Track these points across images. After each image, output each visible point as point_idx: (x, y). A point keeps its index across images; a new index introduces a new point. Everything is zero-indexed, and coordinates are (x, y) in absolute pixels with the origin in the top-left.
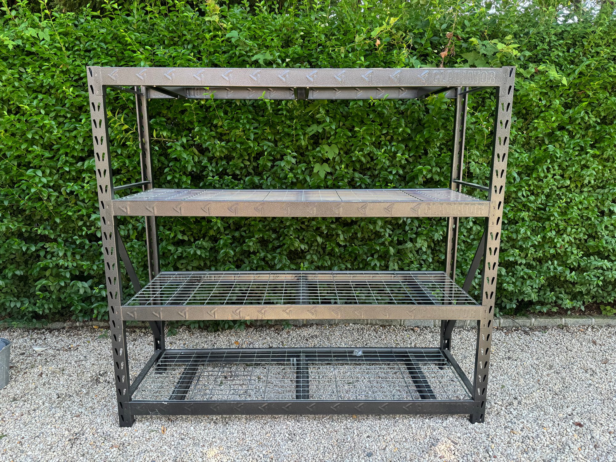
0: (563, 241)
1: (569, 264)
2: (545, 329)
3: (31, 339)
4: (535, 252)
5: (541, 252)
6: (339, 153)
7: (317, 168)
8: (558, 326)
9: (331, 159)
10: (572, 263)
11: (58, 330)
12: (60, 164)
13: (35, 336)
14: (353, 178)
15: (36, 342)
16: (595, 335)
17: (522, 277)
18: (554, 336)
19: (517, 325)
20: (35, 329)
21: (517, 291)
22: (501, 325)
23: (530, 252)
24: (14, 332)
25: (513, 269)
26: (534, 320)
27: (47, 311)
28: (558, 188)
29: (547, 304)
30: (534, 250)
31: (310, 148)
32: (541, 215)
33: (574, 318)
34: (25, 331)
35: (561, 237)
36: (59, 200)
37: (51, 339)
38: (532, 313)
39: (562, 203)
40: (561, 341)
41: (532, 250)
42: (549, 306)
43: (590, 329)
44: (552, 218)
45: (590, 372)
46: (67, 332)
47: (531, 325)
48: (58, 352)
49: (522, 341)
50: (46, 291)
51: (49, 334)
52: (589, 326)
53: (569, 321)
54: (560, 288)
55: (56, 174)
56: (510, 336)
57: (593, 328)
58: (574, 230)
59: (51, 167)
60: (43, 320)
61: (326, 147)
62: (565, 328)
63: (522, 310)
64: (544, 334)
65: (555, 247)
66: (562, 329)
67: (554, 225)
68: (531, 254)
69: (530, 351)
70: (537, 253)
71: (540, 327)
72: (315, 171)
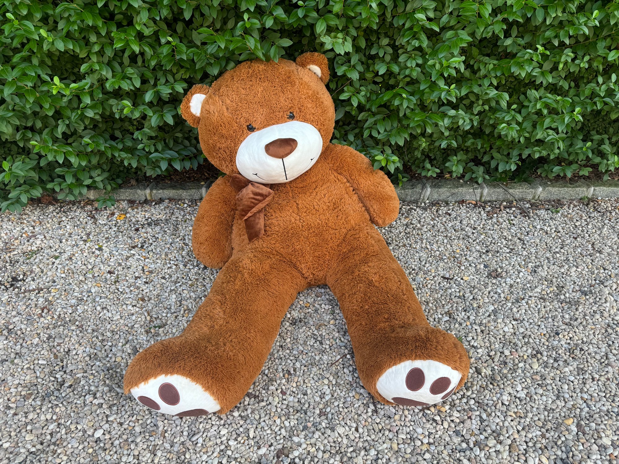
2: (557, 204)
4: (573, 60)
5: (587, 58)
8: (581, 201)
17: (539, 113)
18: (571, 219)
19: (511, 198)
21: (522, 140)
22: (483, 199)
23: (563, 59)
25: (522, 97)
26: (541, 189)
30: (572, 55)
33: (610, 185)
38: (541, 177)
40: (583, 231)
42: (574, 166)
47: (533, 198)
49: (513, 230)
53: (601, 191)
54: (600, 134)
56: (495, 220)
62: (592, 204)
63: (524, 172)
64: (555, 216)
66: (587, 205)
68: (566, 63)
69: (525, 253)
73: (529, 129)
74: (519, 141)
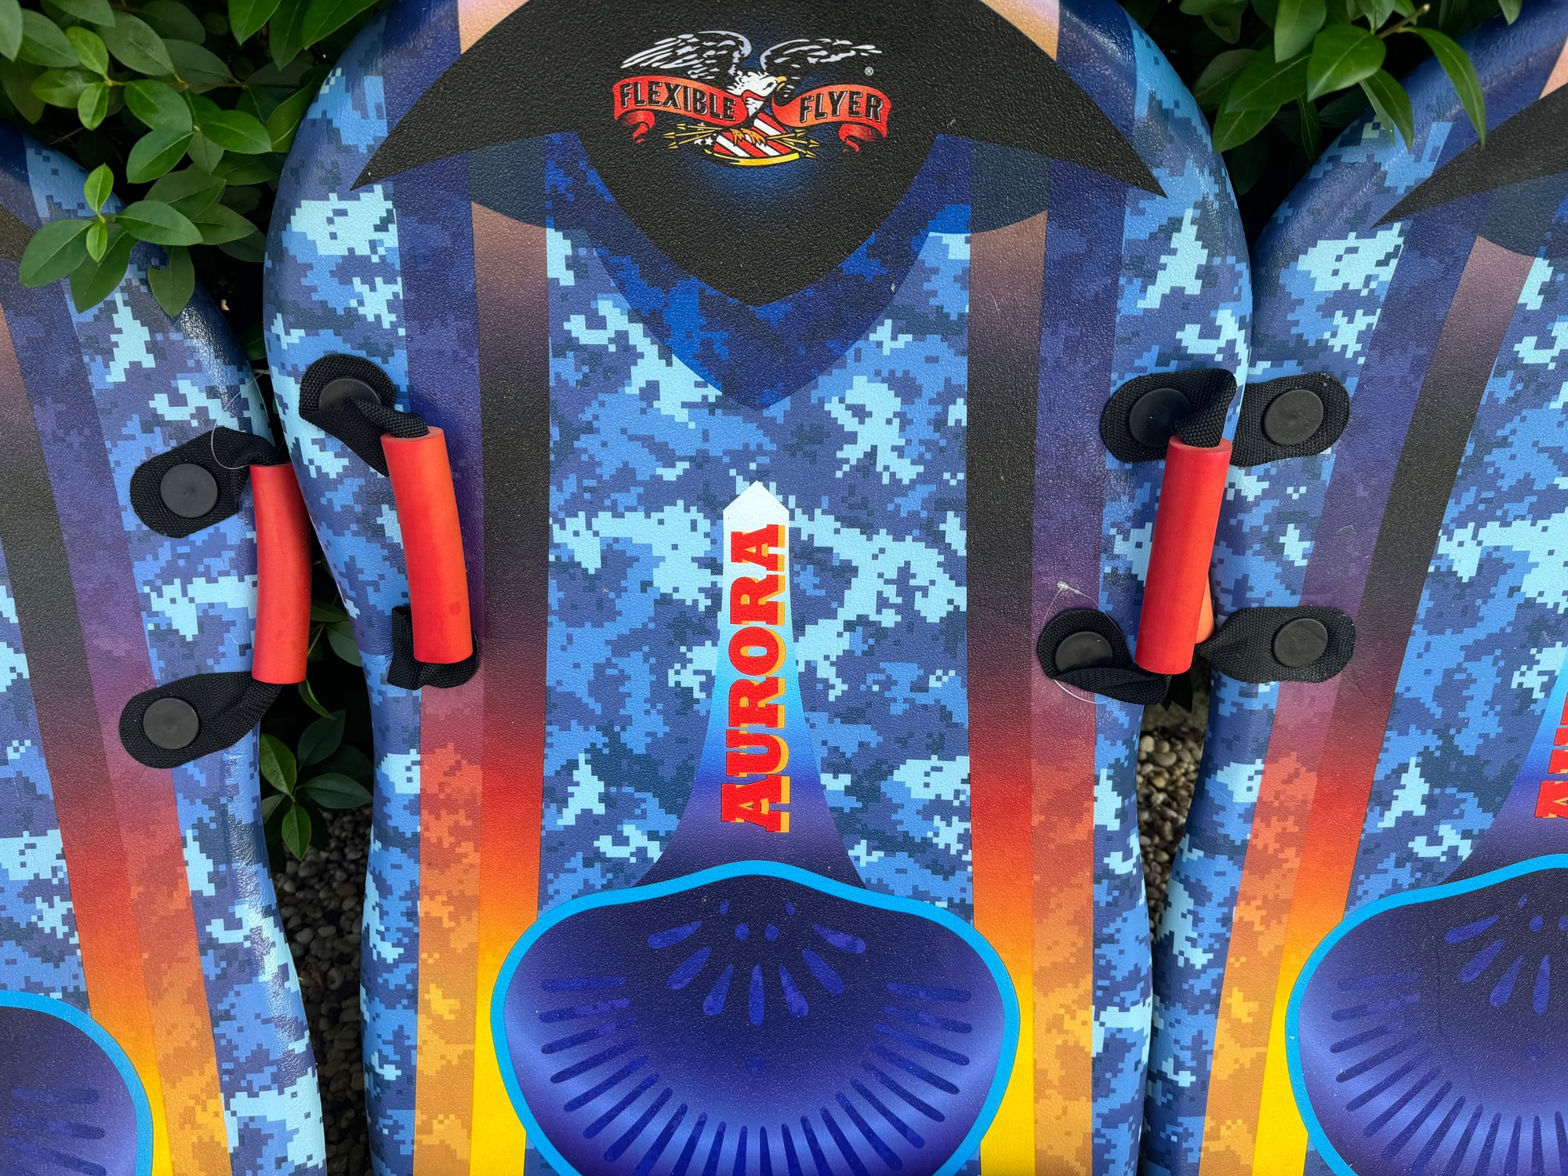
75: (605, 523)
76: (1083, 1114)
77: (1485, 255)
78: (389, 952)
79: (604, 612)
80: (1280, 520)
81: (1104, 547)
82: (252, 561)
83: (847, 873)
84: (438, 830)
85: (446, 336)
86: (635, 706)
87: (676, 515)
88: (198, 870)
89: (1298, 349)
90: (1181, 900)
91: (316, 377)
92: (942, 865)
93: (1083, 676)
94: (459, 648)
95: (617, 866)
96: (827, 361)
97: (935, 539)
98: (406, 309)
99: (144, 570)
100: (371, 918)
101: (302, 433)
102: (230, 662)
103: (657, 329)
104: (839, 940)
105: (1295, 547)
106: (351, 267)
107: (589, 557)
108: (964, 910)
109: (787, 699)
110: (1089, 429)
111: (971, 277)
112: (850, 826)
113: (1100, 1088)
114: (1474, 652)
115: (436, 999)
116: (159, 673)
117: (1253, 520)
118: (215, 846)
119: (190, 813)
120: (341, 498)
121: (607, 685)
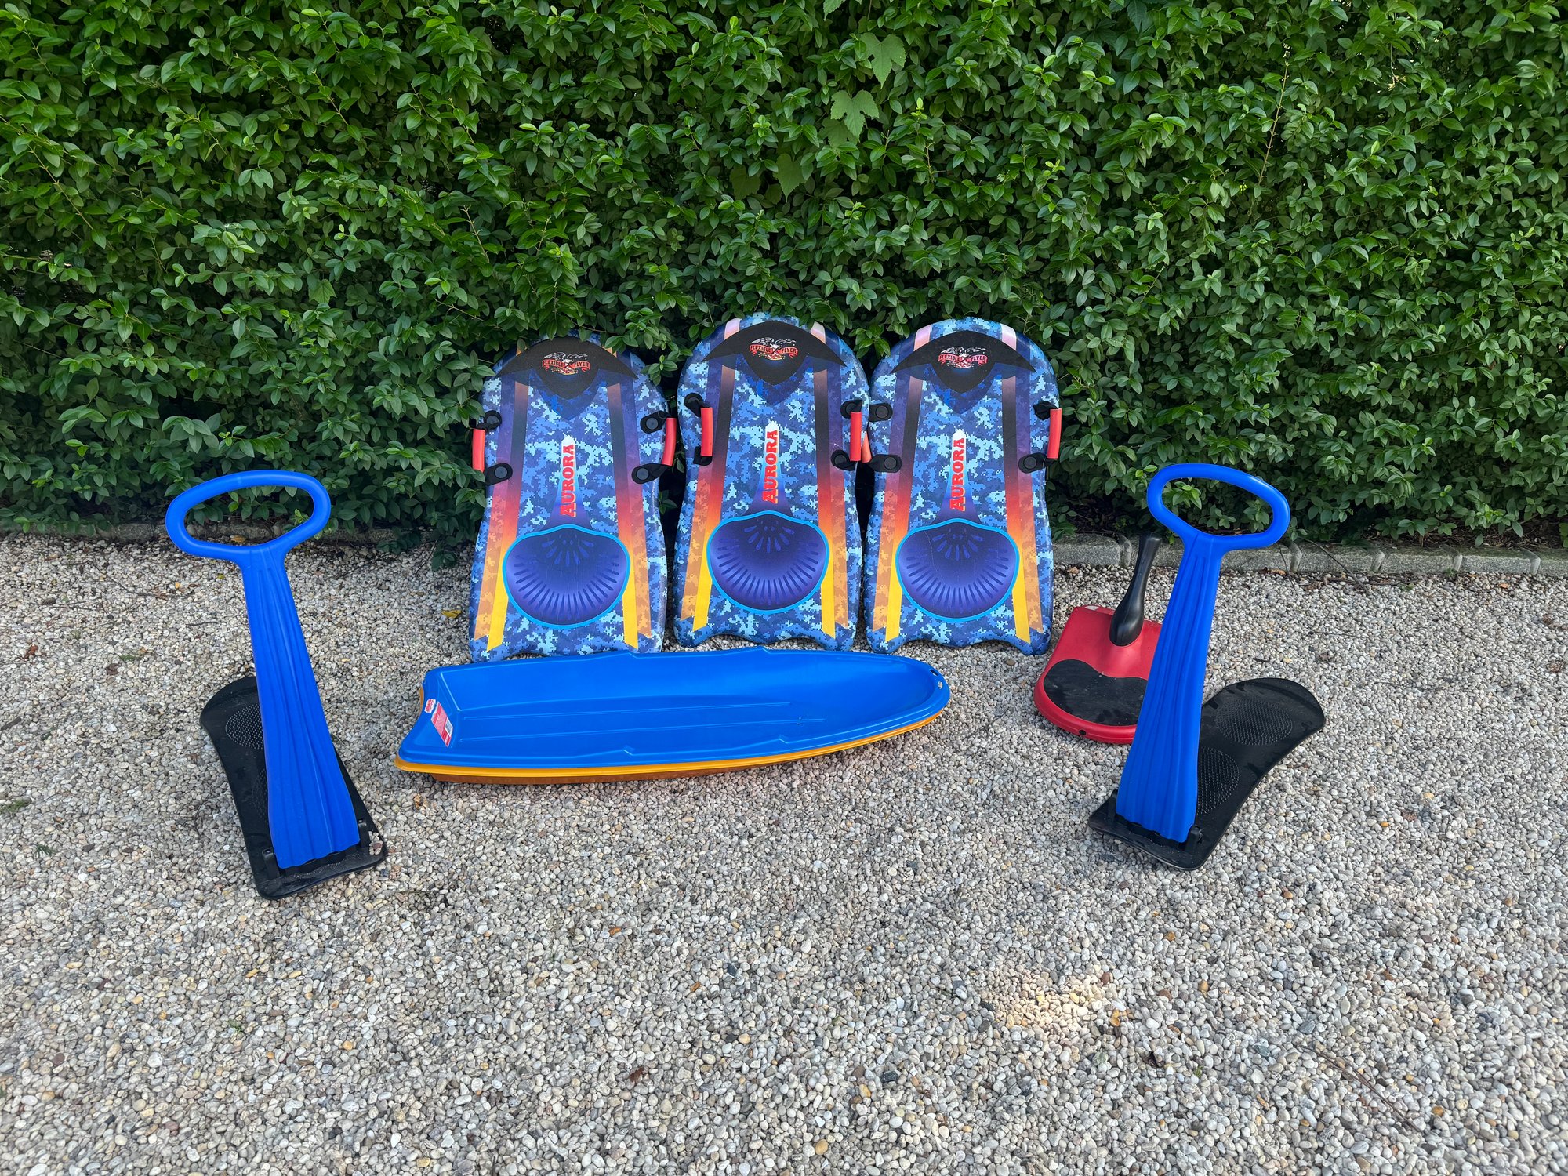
0: (1504, 347)
1: (1504, 411)
2: (1408, 579)
3: (70, 565)
4: (1420, 376)
5: (1436, 376)
6: (908, 62)
7: (839, 106)
8: (1444, 575)
9: (882, 79)
10: (1514, 410)
11: (141, 544)
12: (87, 69)
13: (79, 557)
14: (943, 142)
15: (82, 571)
16: (1537, 601)
17: (1376, 443)
18: (1430, 598)
19: (1338, 568)
20: (79, 538)
21: (1354, 478)
22: (1296, 568)
23: (1406, 376)
24: (23, 545)
25: (1352, 421)
26: (1382, 555)
27: (104, 493)
28: (1516, 196)
29: (1425, 517)
30: (1418, 371)
31: (820, 42)
32: (1456, 274)
33: (1488, 554)
34: (53, 544)
35: (1497, 338)
36: (98, 179)
37: (121, 567)
38: (1381, 538)
39: (1519, 241)
40: (1447, 613)
41: (1412, 372)
42: (1430, 521)
43: (1524, 585)
44: (1485, 283)
45: (1515, 691)
46: (163, 549)
47: (1373, 568)
48: (141, 600)
49: (1345, 609)
50: (97, 439)
51: (115, 553)
52: (1523, 575)
53: (1474, 562)
54: (1467, 476)
55: (82, 100)
56: (1317, 596)
57: (1533, 581)
58: (1537, 319)
59: (66, 80)
60: (98, 516)
61: (871, 44)
62: (1460, 579)
63: (1356, 530)
64: (1405, 593)
65: (1476, 364)
66: (1454, 581)
67: (1487, 301)
68: (1410, 380)
69: (1365, 635)
70: (1424, 380)
71: (1397, 574)
72: (835, 114)
73: (1364, 464)
74: (1350, 481)
75: (741, 429)
76: (845, 576)
77: (912, 379)
78: (685, 530)
79: (739, 449)
80: (882, 434)
81: (843, 436)
82: (664, 439)
83: (790, 514)
84: (699, 500)
85: (714, 390)
86: (744, 472)
87: (756, 428)
88: (646, 507)
89: (880, 398)
90: (869, 528)
91: (687, 398)
92: (812, 512)
93: (840, 466)
94: (710, 454)
95: (738, 511)
96: (787, 396)
97: (809, 434)
98: (708, 385)
99: (641, 440)
100: (681, 523)
101: (683, 409)
102: (657, 461)
103: (754, 389)
104: (788, 531)
105: (886, 441)
106: (699, 376)
107: (737, 437)
108: (816, 523)
109: (778, 471)
110: (838, 412)
111: (813, 381)
112: (791, 502)
113: (849, 569)
114: (929, 466)
115: (694, 543)
116: (641, 462)
117: (876, 434)
118: (649, 501)
119: (645, 493)
120: (688, 423)
121: (739, 466)
